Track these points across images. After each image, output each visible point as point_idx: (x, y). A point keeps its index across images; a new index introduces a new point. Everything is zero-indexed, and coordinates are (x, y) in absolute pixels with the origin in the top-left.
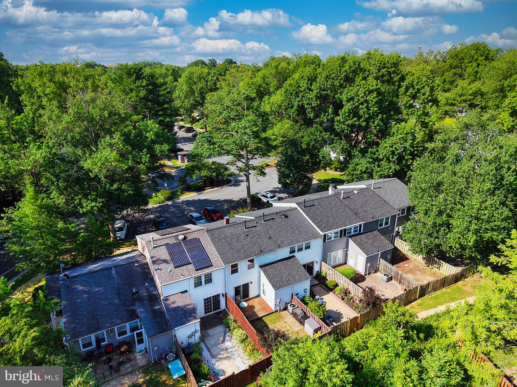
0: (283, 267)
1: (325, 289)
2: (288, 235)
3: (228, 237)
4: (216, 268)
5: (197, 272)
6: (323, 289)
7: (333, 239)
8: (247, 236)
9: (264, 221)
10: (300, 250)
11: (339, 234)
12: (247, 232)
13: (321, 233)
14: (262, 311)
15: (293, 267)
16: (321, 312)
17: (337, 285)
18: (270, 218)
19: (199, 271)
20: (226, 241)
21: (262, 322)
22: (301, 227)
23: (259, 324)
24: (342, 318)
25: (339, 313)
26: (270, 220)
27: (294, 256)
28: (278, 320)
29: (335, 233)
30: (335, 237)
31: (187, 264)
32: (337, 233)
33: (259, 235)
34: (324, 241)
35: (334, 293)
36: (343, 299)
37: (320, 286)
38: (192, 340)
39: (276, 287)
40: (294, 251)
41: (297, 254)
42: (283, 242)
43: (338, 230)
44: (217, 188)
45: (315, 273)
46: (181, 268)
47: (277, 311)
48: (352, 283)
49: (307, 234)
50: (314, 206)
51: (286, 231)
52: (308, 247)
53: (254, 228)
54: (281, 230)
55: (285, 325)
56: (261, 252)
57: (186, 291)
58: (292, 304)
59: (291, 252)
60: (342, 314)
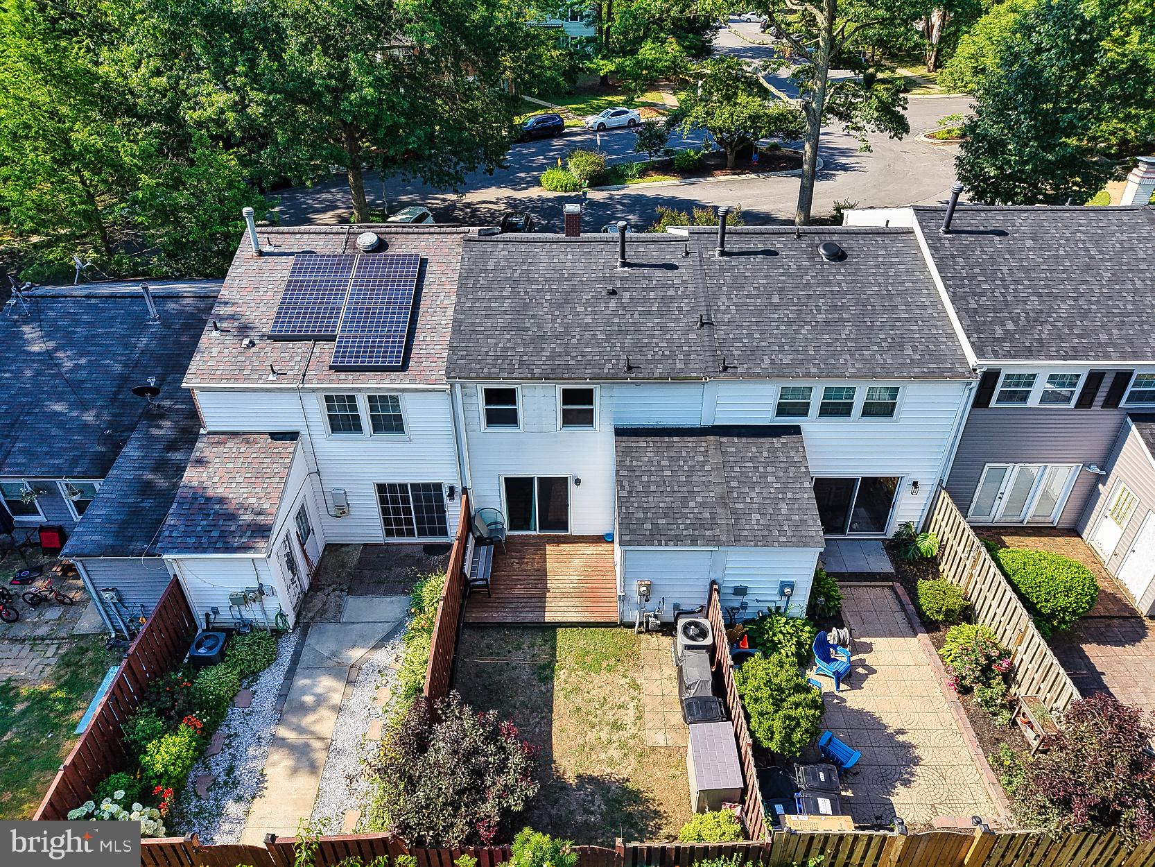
0: (715, 459)
1: (903, 608)
2: (797, 332)
3: (530, 281)
4: (413, 381)
5: (334, 376)
6: (895, 606)
7: (1034, 401)
8: (614, 293)
9: (723, 253)
10: (836, 408)
11: (1078, 390)
12: (622, 279)
13: (972, 359)
14: (575, 602)
15: (764, 476)
16: (777, 725)
17: (967, 614)
18: (760, 247)
19: (342, 376)
20: (515, 294)
21: (547, 648)
22: (884, 311)
23: (532, 646)
24: (906, 783)
25: (907, 746)
26: (756, 253)
27: (796, 430)
28: (613, 662)
29: (1052, 379)
30: (1047, 397)
31: (317, 339)
32: (1072, 380)
33: (666, 301)
34: (982, 399)
35: (938, 644)
36: (965, 691)
37: (892, 588)
38: (252, 613)
39: (632, 532)
40: (803, 410)
41: (814, 427)
42: (753, 354)
43: (1083, 366)
44: (753, 176)
45: (892, 529)
46: (290, 345)
47: (631, 626)
48: (1038, 638)
49: (897, 345)
50: (1002, 233)
51: (799, 313)
52: (881, 409)
53: (658, 273)
54: (776, 307)
55: (625, 698)
56: (630, 368)
57: (293, 436)
58: (697, 625)
59: (782, 410)
60: (916, 761)
